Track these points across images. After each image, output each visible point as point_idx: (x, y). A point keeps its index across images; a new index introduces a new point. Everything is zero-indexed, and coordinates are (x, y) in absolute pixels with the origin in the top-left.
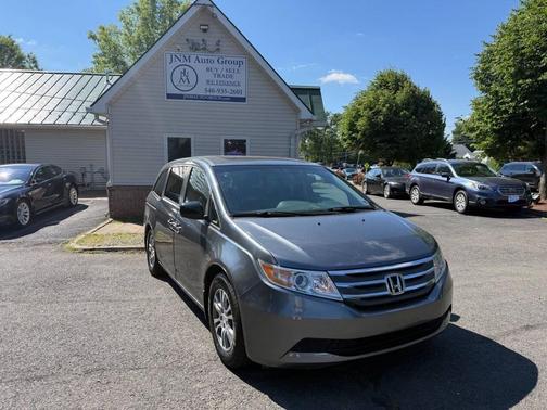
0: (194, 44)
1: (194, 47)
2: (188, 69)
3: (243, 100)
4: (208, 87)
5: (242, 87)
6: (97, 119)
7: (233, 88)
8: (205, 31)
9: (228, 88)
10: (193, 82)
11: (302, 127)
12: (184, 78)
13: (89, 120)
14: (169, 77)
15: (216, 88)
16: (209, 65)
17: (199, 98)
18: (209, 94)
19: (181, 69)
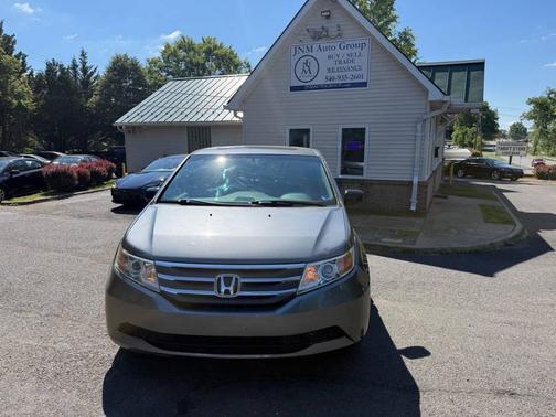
0: (315, 32)
1: (317, 36)
2: (310, 59)
3: (364, 84)
4: (329, 75)
5: (364, 72)
6: (235, 115)
7: (355, 73)
8: (328, 17)
9: (349, 74)
10: (314, 73)
11: (433, 109)
12: (306, 69)
13: (229, 116)
14: (293, 70)
15: (336, 75)
16: (331, 53)
17: (320, 87)
18: (329, 82)
19: (304, 60)
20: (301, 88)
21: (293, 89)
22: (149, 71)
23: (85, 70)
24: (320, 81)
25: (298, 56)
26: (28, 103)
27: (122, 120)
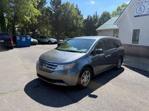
2: (142, 6)
4: (148, 10)
12: (140, 10)
14: (135, 10)
17: (144, 15)
18: (148, 13)
19: (140, 7)
20: (138, 16)
21: (135, 17)
22: (113, 14)
23: (96, 16)
24: (145, 13)
25: (138, 6)
26: (82, 26)
27: (98, 29)
